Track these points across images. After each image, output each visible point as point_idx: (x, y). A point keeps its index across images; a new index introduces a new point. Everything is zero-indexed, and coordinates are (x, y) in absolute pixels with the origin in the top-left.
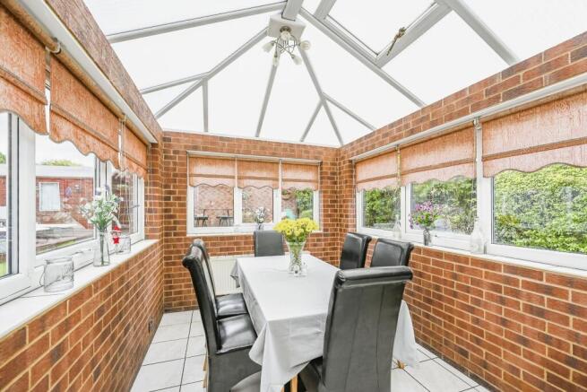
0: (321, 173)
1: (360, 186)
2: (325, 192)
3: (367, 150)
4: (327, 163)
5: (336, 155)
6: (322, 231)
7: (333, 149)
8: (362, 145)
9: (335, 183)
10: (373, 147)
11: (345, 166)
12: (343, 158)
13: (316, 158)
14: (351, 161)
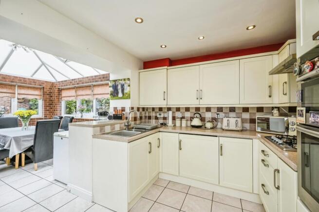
0: (43, 92)
1: (63, 99)
2: (45, 100)
3: (65, 86)
4: (47, 88)
5: (52, 85)
6: (43, 117)
7: (50, 82)
8: (63, 84)
9: (52, 97)
10: (67, 85)
11: (56, 90)
12: (55, 87)
13: (40, 85)
14: (59, 89)
